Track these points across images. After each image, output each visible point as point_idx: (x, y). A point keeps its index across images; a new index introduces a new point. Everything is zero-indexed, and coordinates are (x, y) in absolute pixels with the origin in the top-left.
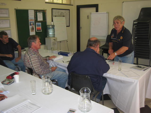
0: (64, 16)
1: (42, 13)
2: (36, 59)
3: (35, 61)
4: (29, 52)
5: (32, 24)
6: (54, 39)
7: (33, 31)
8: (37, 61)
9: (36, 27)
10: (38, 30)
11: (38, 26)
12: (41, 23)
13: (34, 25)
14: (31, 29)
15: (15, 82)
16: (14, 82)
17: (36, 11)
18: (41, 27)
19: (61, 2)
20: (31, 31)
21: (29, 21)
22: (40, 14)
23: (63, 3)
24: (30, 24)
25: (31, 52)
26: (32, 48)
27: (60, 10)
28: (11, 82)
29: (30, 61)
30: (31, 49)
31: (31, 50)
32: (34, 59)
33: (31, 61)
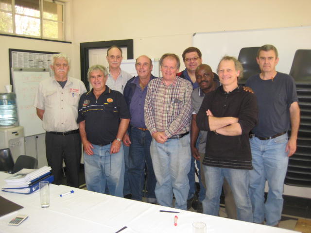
0: (44, 70)
6: (13, 133)
19: (37, 34)
23: (46, 35)
27: (33, 55)
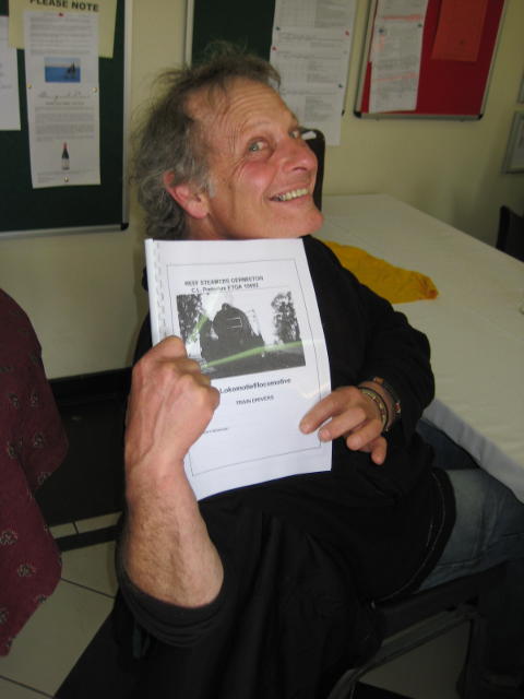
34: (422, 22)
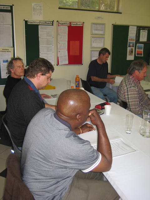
1: (147, 31)
2: (135, 93)
3: (133, 96)
4: (128, 81)
5: (131, 45)
7: (131, 55)
8: (136, 96)
9: (137, 50)
10: (138, 54)
11: (139, 48)
12: (143, 45)
13: (134, 47)
14: (129, 52)
15: (105, 114)
16: (103, 113)
17: (139, 28)
18: (142, 50)
20: (129, 55)
21: (129, 41)
22: (144, 33)
24: (129, 45)
25: (131, 83)
26: (133, 77)
28: (100, 113)
29: (126, 94)
30: (131, 77)
31: (131, 80)
32: (133, 93)
33: (128, 95)
34: (67, 49)
